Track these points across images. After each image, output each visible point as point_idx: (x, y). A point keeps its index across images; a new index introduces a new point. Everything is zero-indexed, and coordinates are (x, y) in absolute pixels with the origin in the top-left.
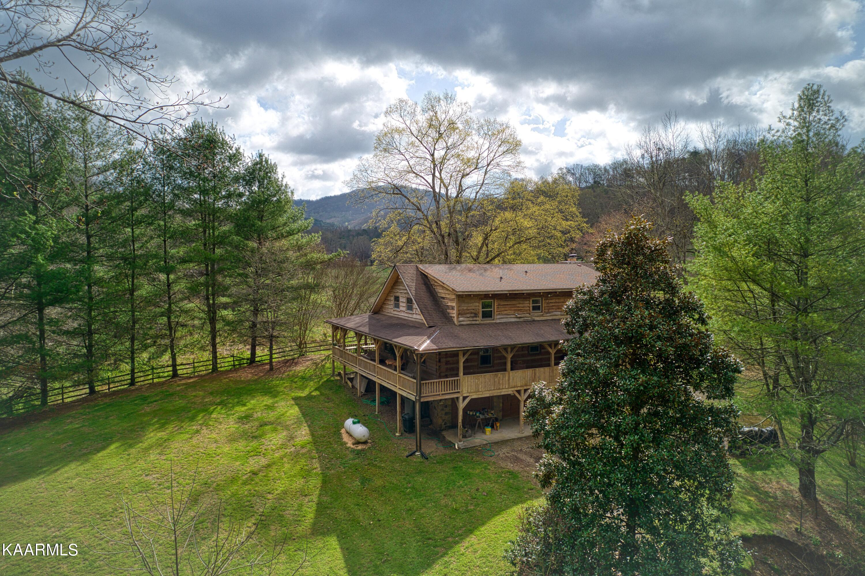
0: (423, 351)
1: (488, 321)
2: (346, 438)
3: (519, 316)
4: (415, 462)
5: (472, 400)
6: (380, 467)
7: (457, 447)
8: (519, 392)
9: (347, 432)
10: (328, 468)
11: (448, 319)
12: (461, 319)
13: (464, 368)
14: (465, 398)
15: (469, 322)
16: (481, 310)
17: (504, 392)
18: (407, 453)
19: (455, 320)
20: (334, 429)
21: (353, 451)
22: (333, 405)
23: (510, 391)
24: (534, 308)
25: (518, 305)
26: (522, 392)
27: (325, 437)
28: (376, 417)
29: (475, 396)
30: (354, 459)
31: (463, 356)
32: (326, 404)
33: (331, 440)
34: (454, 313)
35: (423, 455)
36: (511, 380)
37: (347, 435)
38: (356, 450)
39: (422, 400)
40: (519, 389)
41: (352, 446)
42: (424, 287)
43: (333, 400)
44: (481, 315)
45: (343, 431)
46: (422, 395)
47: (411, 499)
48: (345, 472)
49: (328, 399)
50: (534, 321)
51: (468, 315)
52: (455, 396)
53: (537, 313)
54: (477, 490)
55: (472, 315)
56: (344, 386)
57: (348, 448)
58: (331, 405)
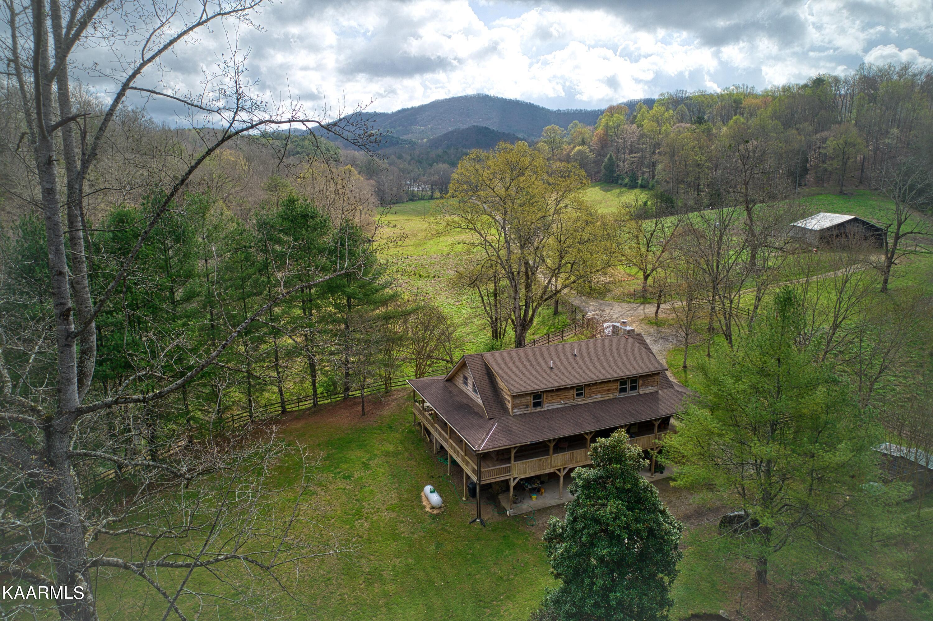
0: (483, 450)
1: (538, 409)
2: (425, 503)
3: (564, 403)
4: (476, 529)
5: (521, 479)
6: (449, 532)
7: (508, 514)
8: (559, 470)
9: (426, 498)
10: (412, 533)
11: (506, 410)
12: (516, 410)
13: (515, 457)
14: (515, 479)
15: (521, 412)
16: (532, 401)
17: (547, 471)
18: (470, 520)
19: (510, 410)
20: (417, 492)
21: (431, 515)
22: (415, 464)
23: (551, 470)
24: (578, 395)
25: (564, 394)
26: (562, 470)
27: (409, 500)
28: (448, 479)
29: (523, 477)
30: (430, 524)
31: (514, 449)
32: (410, 462)
33: (414, 503)
34: (509, 406)
35: (482, 522)
36: (553, 462)
37: (426, 500)
38: (432, 514)
39: (482, 483)
40: (559, 468)
41: (430, 510)
42: (486, 378)
43: (415, 458)
44: (532, 405)
45: (422, 494)
46: (482, 480)
47: (470, 565)
48: (424, 537)
49: (410, 455)
50: (577, 405)
51: (521, 408)
52: (508, 478)
53: (581, 398)
54: (518, 561)
55: (525, 407)
57: (426, 513)
58: (413, 463)
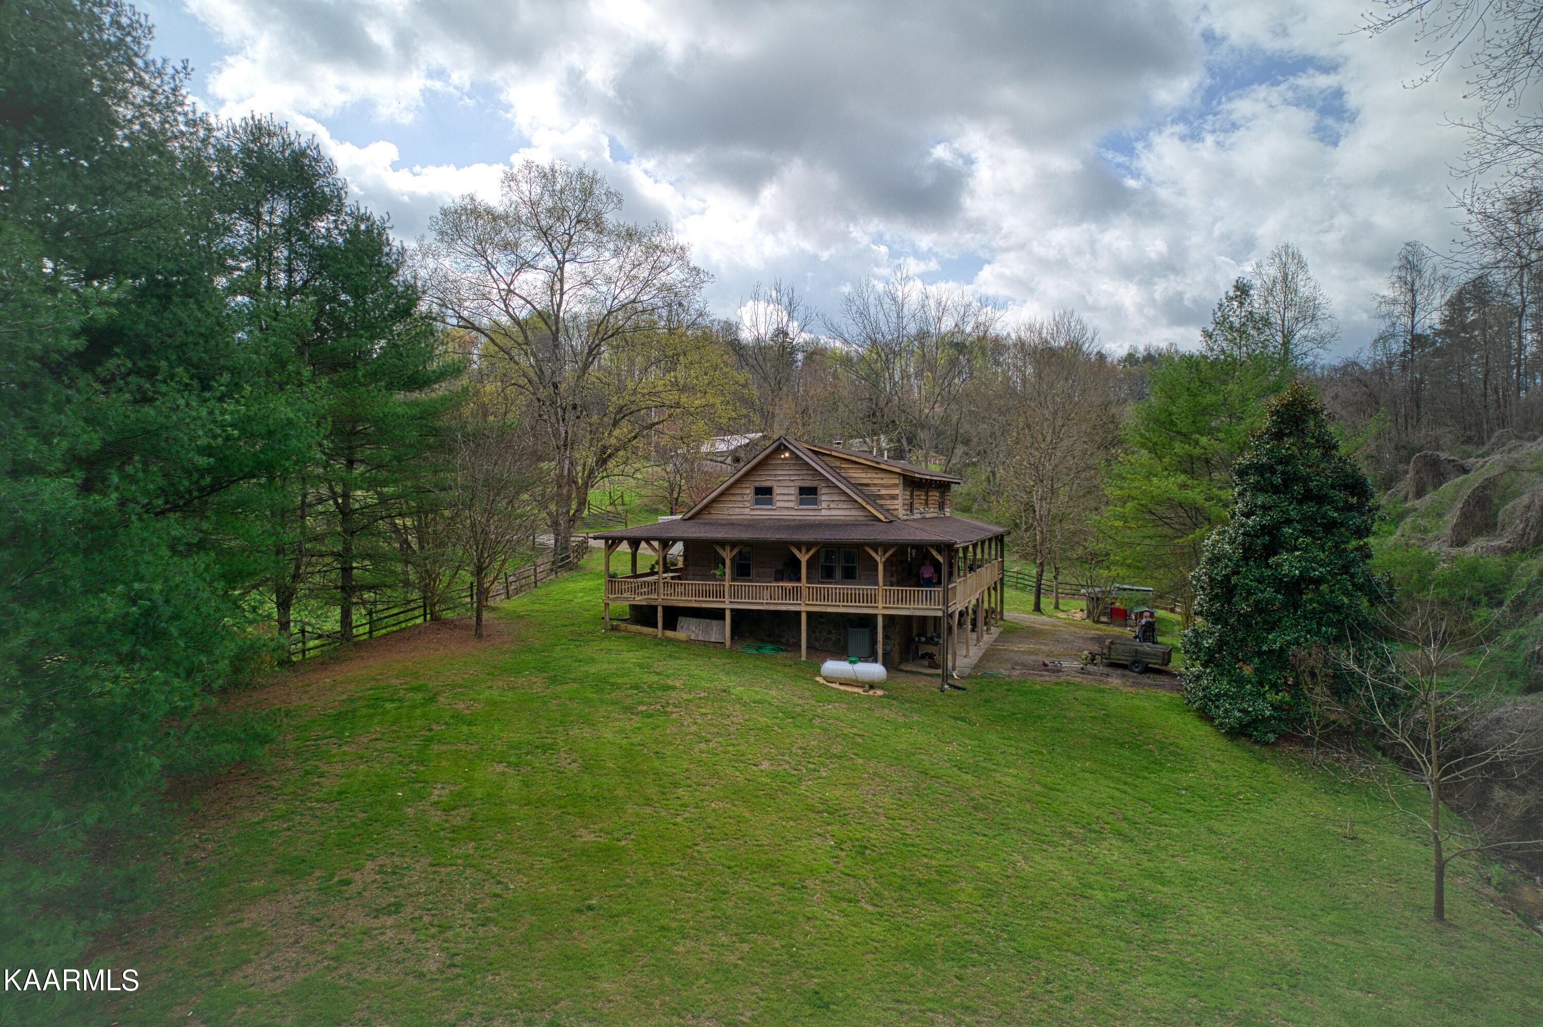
2: (841, 687)
4: (960, 695)
10: (905, 716)
15: (905, 517)
18: (935, 689)
19: (899, 513)
30: (902, 704)
34: (896, 504)
37: (834, 684)
41: (868, 694)
45: (822, 681)
48: (927, 716)
57: (871, 696)
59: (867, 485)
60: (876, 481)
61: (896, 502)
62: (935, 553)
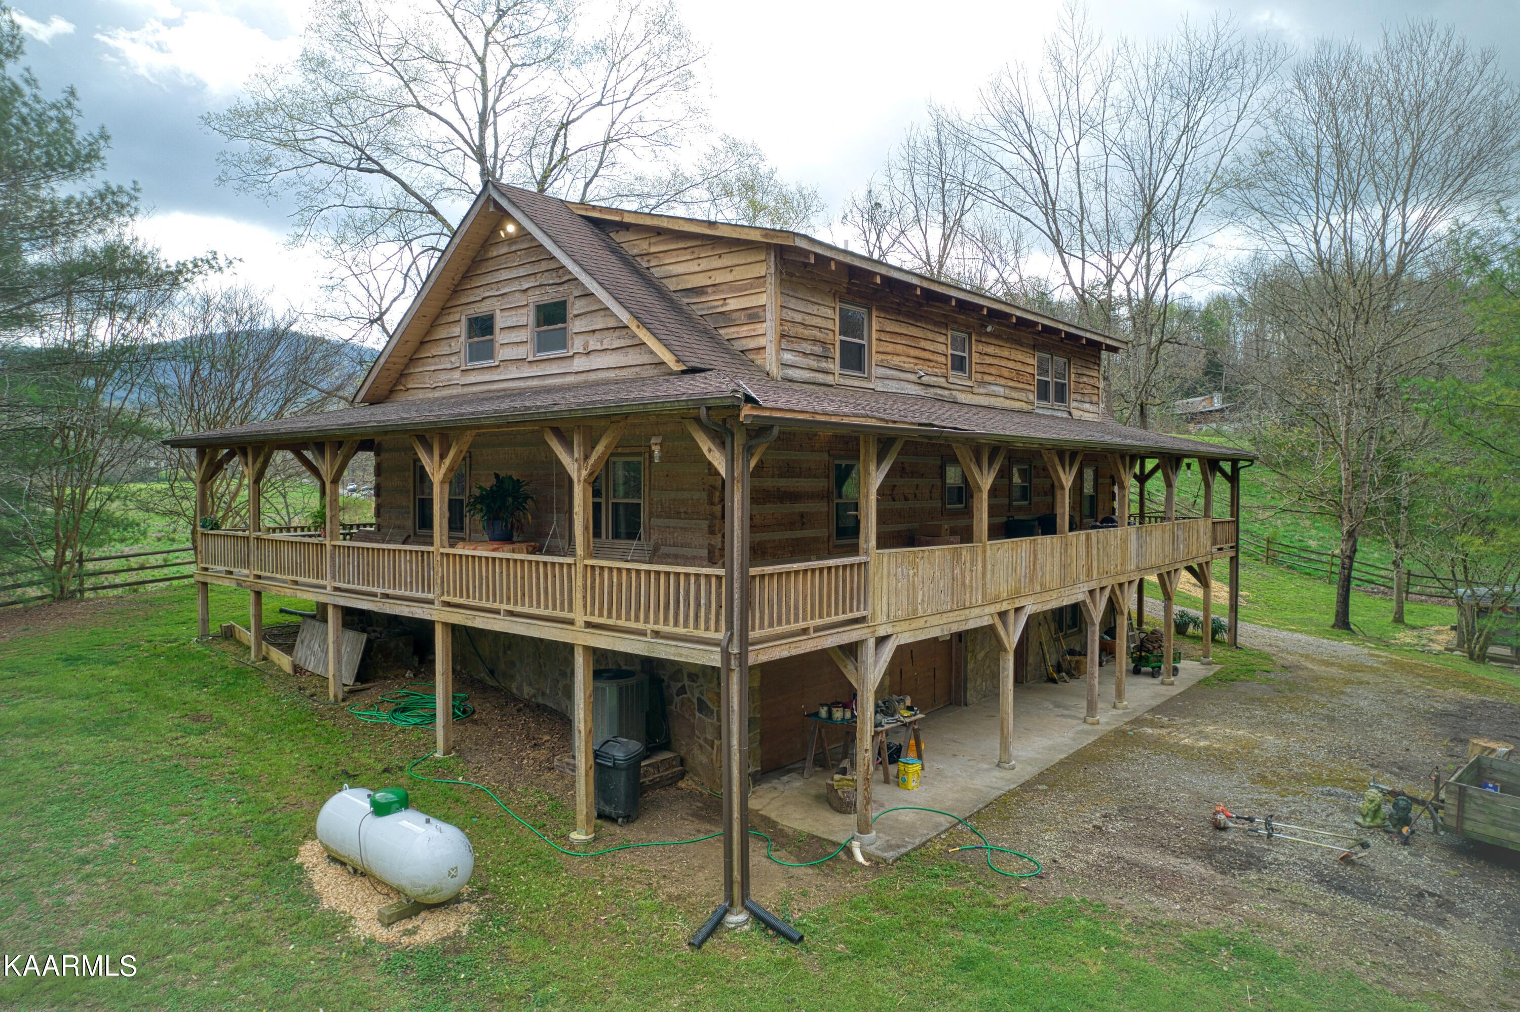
1: (856, 380)
2: (335, 892)
3: (925, 379)
5: (900, 649)
7: (860, 858)
8: (1002, 617)
9: (335, 859)
11: (738, 358)
12: (788, 357)
15: (807, 375)
16: (838, 334)
19: (768, 358)
20: (260, 853)
21: (398, 962)
22: (227, 742)
23: (983, 617)
24: (954, 363)
25: (923, 344)
26: (1011, 618)
27: (213, 904)
28: (441, 771)
29: (909, 636)
31: (879, 463)
32: (194, 740)
33: (256, 914)
34: (761, 335)
35: (759, 918)
36: (989, 576)
37: (334, 871)
38: (405, 949)
39: (755, 659)
40: (1005, 606)
42: (612, 258)
43: (223, 723)
44: (838, 354)
45: (313, 856)
46: (753, 635)
49: (197, 719)
50: (956, 403)
51: (807, 347)
52: (853, 635)
53: (963, 379)
55: (818, 349)
56: (261, 672)
57: (358, 948)
58: (218, 741)
59: (699, 291)
60: (719, 277)
61: (760, 328)
62: (705, 445)
